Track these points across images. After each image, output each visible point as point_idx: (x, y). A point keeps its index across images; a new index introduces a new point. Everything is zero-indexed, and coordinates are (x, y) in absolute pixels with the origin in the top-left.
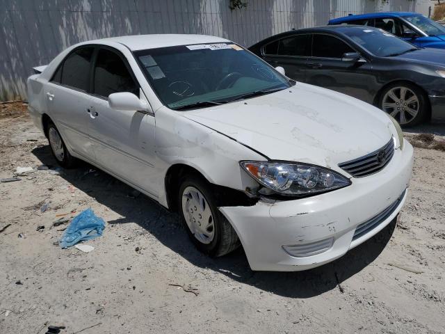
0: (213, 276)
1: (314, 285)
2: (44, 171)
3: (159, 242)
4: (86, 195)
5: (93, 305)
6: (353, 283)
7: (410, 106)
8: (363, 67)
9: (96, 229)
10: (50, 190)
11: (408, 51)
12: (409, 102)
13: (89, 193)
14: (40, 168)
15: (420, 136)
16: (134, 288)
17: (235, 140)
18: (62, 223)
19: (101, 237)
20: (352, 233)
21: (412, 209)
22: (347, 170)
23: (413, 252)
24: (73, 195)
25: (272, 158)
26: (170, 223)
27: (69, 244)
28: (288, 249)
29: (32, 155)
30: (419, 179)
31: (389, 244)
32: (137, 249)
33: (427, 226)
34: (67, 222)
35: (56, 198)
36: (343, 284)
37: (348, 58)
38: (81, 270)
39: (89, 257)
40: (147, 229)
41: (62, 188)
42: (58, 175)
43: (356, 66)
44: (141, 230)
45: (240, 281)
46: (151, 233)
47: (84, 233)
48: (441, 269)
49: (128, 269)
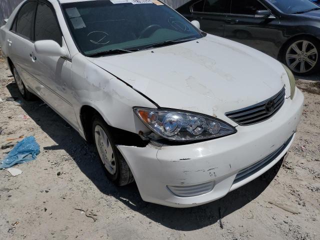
0: (113, 203)
1: (198, 218)
2: (10, 102)
3: (78, 168)
4: (35, 123)
5: (7, 224)
6: (233, 219)
7: (310, 57)
8: (272, 23)
9: (31, 153)
10: (9, 118)
11: (312, 10)
12: (309, 53)
13: (37, 122)
14: (8, 100)
15: (316, 84)
16: (46, 210)
17: (131, 87)
18: (8, 147)
19: (34, 161)
20: (234, 177)
21: (299, 150)
22: (233, 119)
23: (293, 192)
24: (25, 123)
25: (161, 106)
26: (91, 152)
27: (8, 166)
28: (172, 189)
29: (6, 89)
30: (309, 122)
31: (272, 183)
32: (59, 174)
33: (310, 167)
34: (13, 146)
35: (12, 125)
36: (224, 220)
37: (260, 14)
38: (8, 190)
39: (19, 178)
40: (72, 156)
41: (19, 116)
42: (19, 106)
43: (266, 22)
44: (67, 156)
45: (135, 210)
46: (74, 159)
47: (21, 157)
48: (317, 212)
49: (47, 192)
